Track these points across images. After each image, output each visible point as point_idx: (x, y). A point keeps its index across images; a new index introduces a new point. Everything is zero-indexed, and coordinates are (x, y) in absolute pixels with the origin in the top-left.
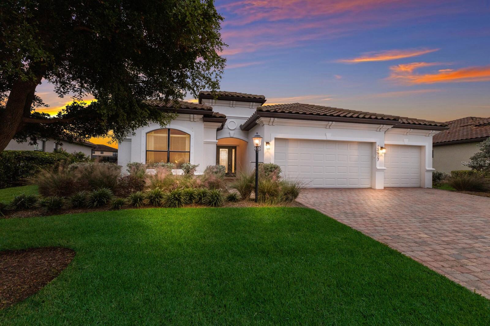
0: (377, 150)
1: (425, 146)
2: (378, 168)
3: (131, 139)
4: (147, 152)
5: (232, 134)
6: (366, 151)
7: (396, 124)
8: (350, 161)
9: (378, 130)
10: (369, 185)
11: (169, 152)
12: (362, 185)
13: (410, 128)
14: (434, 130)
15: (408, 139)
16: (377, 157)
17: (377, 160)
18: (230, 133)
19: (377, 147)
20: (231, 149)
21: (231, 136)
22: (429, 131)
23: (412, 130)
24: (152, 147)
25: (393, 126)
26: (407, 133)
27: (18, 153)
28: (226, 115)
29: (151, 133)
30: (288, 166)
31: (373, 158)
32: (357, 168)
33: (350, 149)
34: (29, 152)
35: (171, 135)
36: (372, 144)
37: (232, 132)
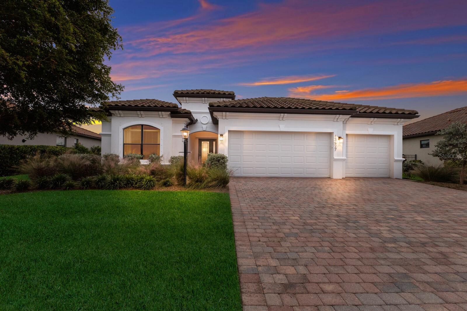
0: (334, 140)
1: (394, 135)
2: (335, 157)
3: (111, 135)
4: (125, 145)
5: (204, 127)
6: (323, 142)
7: (354, 114)
8: (307, 151)
9: (335, 120)
10: (328, 175)
11: (142, 145)
12: (320, 175)
13: (374, 117)
14: (402, 118)
15: (372, 129)
16: (334, 147)
17: (334, 150)
18: (202, 128)
19: (334, 137)
20: (212, 142)
21: (204, 130)
22: (397, 119)
23: (376, 119)
24: (129, 141)
25: (350, 116)
26: (372, 122)
27: (34, 147)
28: (191, 111)
29: (129, 129)
30: (243, 156)
31: (331, 148)
32: (315, 158)
33: (307, 140)
34: (43, 146)
35: (144, 130)
36: (330, 134)
37: (204, 126)
